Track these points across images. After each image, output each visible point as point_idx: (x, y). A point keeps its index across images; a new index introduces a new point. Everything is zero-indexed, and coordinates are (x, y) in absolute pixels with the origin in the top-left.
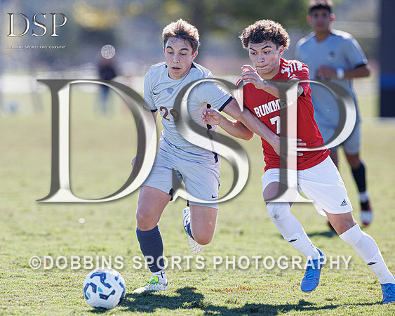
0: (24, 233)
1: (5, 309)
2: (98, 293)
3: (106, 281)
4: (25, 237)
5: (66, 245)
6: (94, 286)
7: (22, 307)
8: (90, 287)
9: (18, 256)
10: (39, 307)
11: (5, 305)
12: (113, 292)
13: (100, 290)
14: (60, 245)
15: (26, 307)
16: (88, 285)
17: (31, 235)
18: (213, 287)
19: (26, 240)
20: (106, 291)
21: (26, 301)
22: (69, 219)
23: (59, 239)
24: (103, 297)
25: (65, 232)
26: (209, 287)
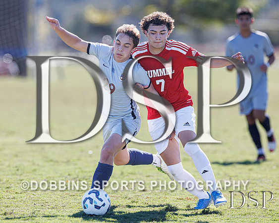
0: (51, 161)
1: (39, 211)
2: (94, 204)
3: (99, 197)
4: (52, 163)
5: (80, 168)
6: (91, 200)
7: (50, 210)
8: (88, 200)
9: (48, 176)
10: (62, 210)
11: (39, 208)
12: (104, 205)
13: (95, 202)
14: (76, 169)
15: (53, 210)
16: (87, 199)
17: (57, 161)
18: (178, 197)
19: (53, 165)
20: (100, 204)
21: (53, 206)
22: (82, 151)
23: (75, 164)
24: (97, 207)
25: (79, 160)
26: (175, 197)
